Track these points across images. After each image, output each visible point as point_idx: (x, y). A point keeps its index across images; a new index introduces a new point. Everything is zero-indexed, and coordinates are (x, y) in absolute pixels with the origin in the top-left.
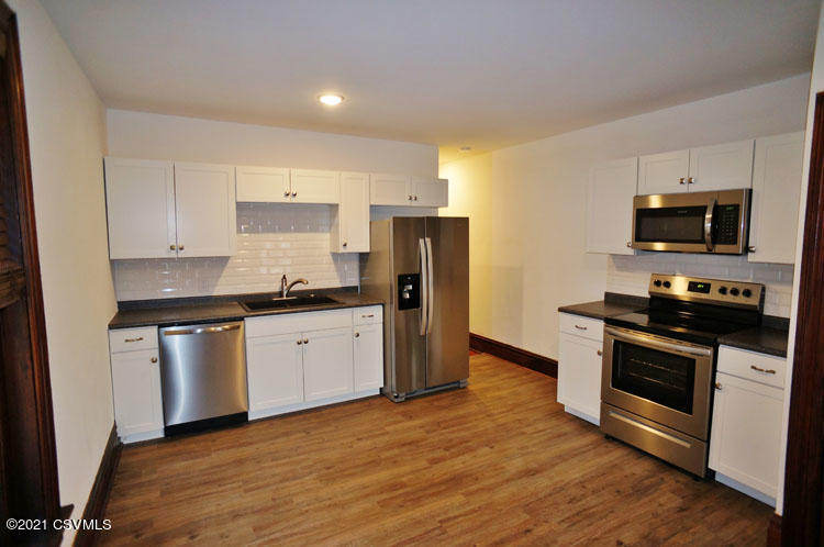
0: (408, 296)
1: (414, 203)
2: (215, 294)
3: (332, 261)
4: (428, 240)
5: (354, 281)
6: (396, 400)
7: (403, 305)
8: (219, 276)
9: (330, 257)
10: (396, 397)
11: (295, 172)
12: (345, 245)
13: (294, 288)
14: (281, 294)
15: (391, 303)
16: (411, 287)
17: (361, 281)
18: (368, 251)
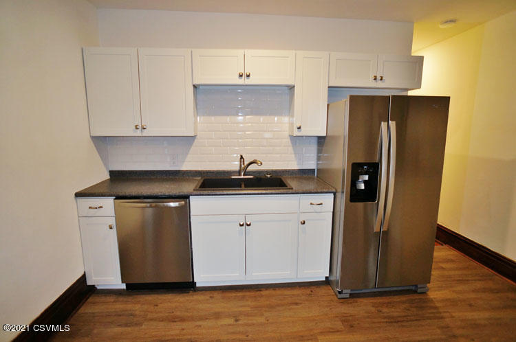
0: (362, 186)
1: (379, 84)
2: (184, 168)
3: (290, 144)
4: (393, 124)
5: (311, 164)
6: (339, 296)
7: (356, 196)
8: (187, 154)
9: (289, 140)
10: (340, 293)
11: (250, 53)
12: (299, 128)
13: (251, 168)
14: (239, 173)
15: (343, 192)
16: (366, 177)
17: (318, 164)
18: (325, 135)
